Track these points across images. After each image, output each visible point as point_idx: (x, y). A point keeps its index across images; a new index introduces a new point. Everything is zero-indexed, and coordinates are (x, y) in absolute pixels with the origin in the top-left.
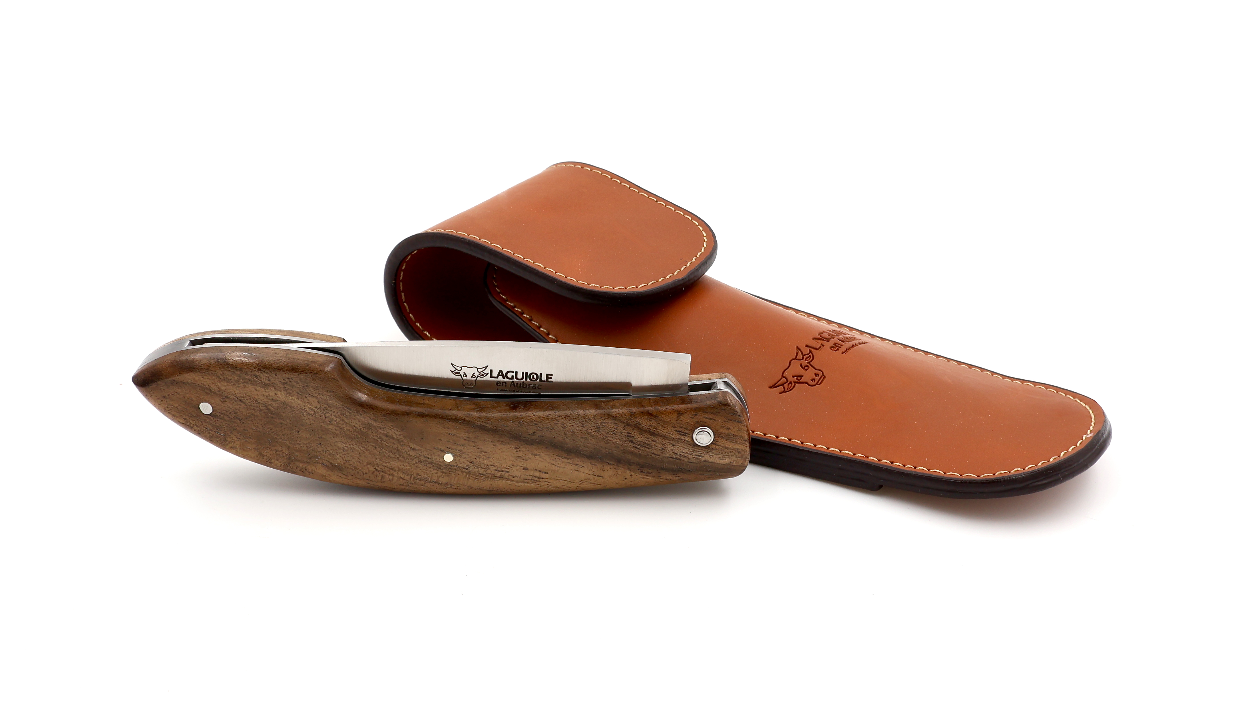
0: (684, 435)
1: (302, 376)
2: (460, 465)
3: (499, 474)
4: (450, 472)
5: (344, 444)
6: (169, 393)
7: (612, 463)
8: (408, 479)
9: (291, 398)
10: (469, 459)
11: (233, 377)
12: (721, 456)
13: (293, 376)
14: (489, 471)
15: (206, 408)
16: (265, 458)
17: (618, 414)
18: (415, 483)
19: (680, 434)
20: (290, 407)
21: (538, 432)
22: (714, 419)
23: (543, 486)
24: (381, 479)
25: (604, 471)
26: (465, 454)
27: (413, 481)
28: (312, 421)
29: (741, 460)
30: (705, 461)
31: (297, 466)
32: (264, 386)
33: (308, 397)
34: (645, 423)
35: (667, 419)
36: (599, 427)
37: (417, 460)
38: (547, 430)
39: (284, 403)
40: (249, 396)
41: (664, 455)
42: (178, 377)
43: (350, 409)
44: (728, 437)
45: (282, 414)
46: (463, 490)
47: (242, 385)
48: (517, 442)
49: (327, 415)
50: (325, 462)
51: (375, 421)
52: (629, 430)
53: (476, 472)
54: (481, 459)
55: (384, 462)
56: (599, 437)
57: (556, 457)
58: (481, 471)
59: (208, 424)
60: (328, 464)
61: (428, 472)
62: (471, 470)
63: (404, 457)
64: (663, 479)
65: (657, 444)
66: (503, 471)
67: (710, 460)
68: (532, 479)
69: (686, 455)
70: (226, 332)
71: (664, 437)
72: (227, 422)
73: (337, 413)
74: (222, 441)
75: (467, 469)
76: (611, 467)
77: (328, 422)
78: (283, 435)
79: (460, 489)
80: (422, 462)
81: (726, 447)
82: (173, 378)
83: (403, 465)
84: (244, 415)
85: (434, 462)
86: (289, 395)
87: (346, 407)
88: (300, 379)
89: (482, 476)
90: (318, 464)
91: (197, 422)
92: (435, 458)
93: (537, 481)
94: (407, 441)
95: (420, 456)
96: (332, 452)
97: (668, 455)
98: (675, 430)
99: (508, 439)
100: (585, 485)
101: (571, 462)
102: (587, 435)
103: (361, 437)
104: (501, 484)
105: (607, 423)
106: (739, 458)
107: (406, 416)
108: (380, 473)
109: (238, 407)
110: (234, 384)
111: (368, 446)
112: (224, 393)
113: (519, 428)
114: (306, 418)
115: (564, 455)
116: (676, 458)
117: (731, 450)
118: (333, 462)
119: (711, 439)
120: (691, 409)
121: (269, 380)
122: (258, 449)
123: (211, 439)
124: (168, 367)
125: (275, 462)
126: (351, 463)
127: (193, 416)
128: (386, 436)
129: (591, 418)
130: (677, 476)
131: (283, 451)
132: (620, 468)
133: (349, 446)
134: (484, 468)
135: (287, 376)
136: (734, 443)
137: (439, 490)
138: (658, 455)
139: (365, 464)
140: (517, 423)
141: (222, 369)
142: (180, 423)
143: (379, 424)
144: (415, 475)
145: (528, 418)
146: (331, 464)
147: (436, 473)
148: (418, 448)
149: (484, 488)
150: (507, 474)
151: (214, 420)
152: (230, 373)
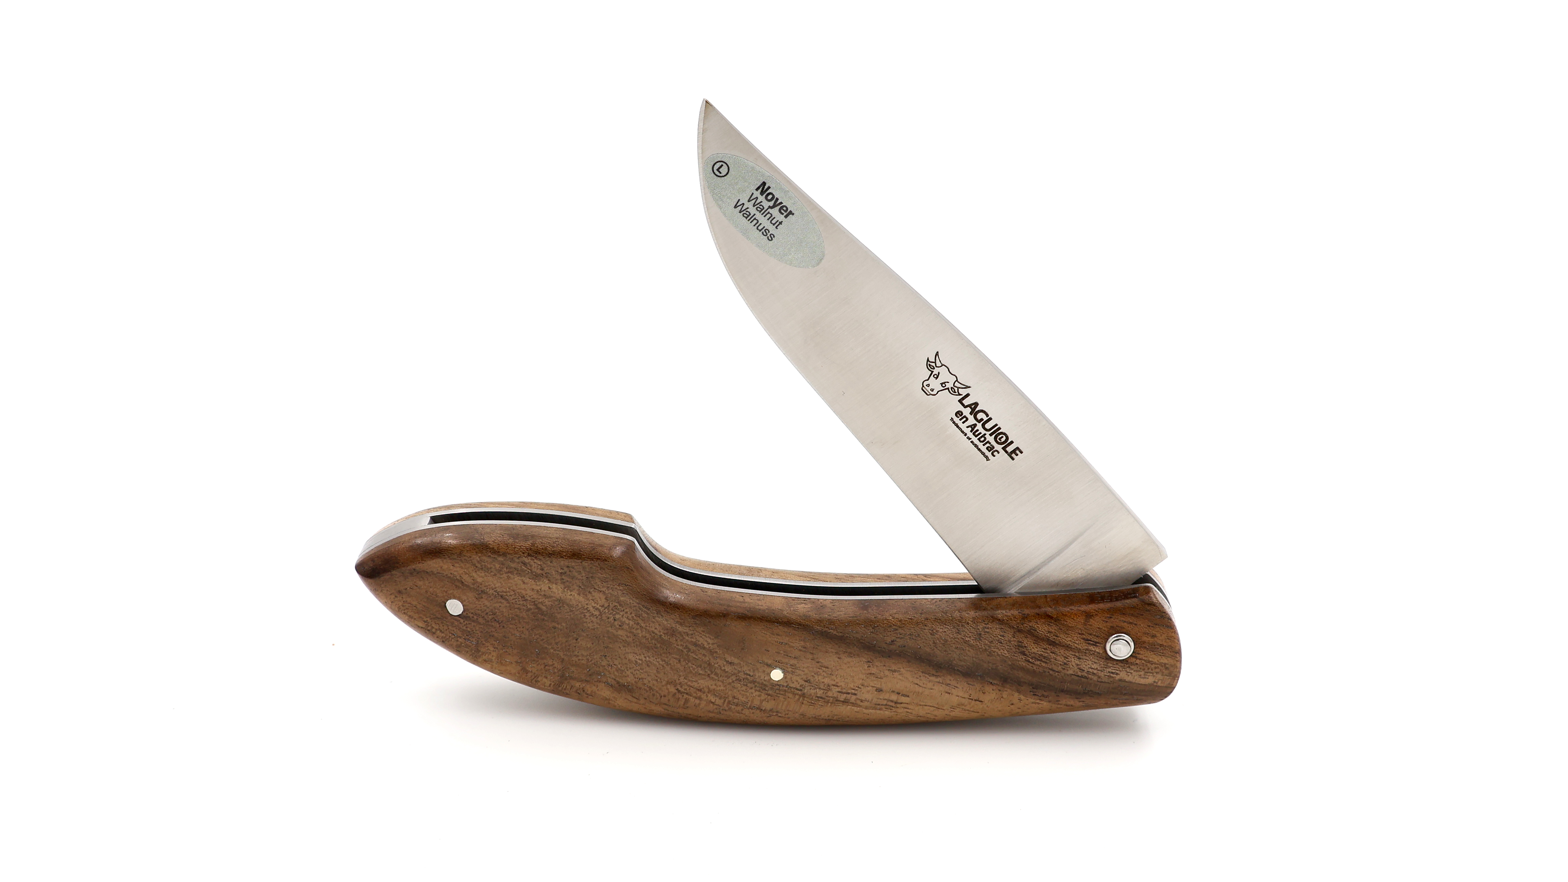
0: (1093, 645)
1: (585, 564)
2: (792, 685)
3: (842, 697)
4: (778, 695)
5: (637, 655)
6: (406, 587)
7: (995, 682)
8: (721, 704)
9: (569, 594)
10: (804, 677)
11: (495, 565)
12: (1142, 673)
13: (573, 563)
14: (830, 694)
15: (455, 607)
16: (530, 675)
17: (1006, 616)
18: (730, 709)
19: (1089, 644)
20: (568, 605)
21: (898, 640)
22: (1135, 623)
23: (901, 714)
24: (684, 704)
25: (984, 693)
26: (800, 670)
27: (727, 706)
28: (595, 624)
29: (1169, 679)
30: (1120, 680)
31: (572, 686)
32: (535, 577)
33: (593, 592)
34: (1042, 628)
35: (1071, 623)
36: (980, 634)
37: (734, 678)
38: (910, 638)
39: (560, 600)
40: (514, 591)
41: (1065, 671)
42: (420, 565)
43: (649, 609)
44: (1153, 648)
45: (556, 614)
46: (793, 719)
47: (505, 576)
48: (869, 653)
49: (617, 616)
50: (609, 680)
51: (681, 624)
52: (1020, 637)
53: (813, 694)
54: (820, 677)
55: (689, 680)
56: (980, 647)
57: (921, 674)
58: (820, 693)
59: (456, 628)
60: (613, 683)
61: (748, 694)
62: (806, 691)
63: (716, 674)
64: (1061, 704)
65: (1059, 657)
66: (849, 693)
67: (1128, 679)
68: (886, 705)
69: (1095, 672)
70: (478, 506)
71: (1067, 647)
72: (482, 626)
73: (631, 613)
74: (473, 651)
75: (801, 690)
76: (994, 687)
77: (618, 626)
78: (557, 643)
79: (789, 718)
80: (740, 681)
81: (1149, 662)
82: (414, 567)
83: (715, 685)
84: (506, 616)
85: (758, 680)
86: (567, 590)
87: (643, 606)
88: (584, 568)
89: (820, 699)
90: (601, 683)
91: (441, 626)
92: (759, 676)
93: (892, 707)
94: (723, 653)
95: (739, 672)
96: (621, 667)
97: (1071, 672)
98: (1081, 638)
99: (858, 649)
100: (957, 713)
101: (941, 681)
102: (964, 644)
103: (660, 646)
104: (845, 712)
105: (991, 628)
106: (1166, 677)
107: (722, 618)
108: (683, 696)
109: (497, 605)
110: (495, 575)
111: (670, 659)
112: (480, 586)
113: (873, 635)
114: (588, 621)
115: (934, 672)
116: (1082, 677)
117: (1157, 666)
118: (620, 680)
119: (1130, 651)
120: (1103, 610)
121: (542, 570)
122: (520, 663)
123: (459, 649)
124: (407, 551)
125: (542, 680)
126: (646, 681)
127: (437, 618)
128: (695, 644)
129: (969, 622)
130: (1081, 700)
131: (554, 666)
132: (1006, 689)
133: (644, 659)
134: (824, 690)
135: (567, 564)
136: (1160, 655)
137: (761, 720)
138: (1058, 672)
139: (664, 683)
140: (871, 628)
141: (480, 555)
142: (419, 627)
143: (686, 628)
144: (731, 699)
145: (885, 622)
146: (618, 683)
147: (759, 696)
148: (736, 661)
149: (820, 716)
150: (854, 697)
151: (465, 623)
152: (489, 560)
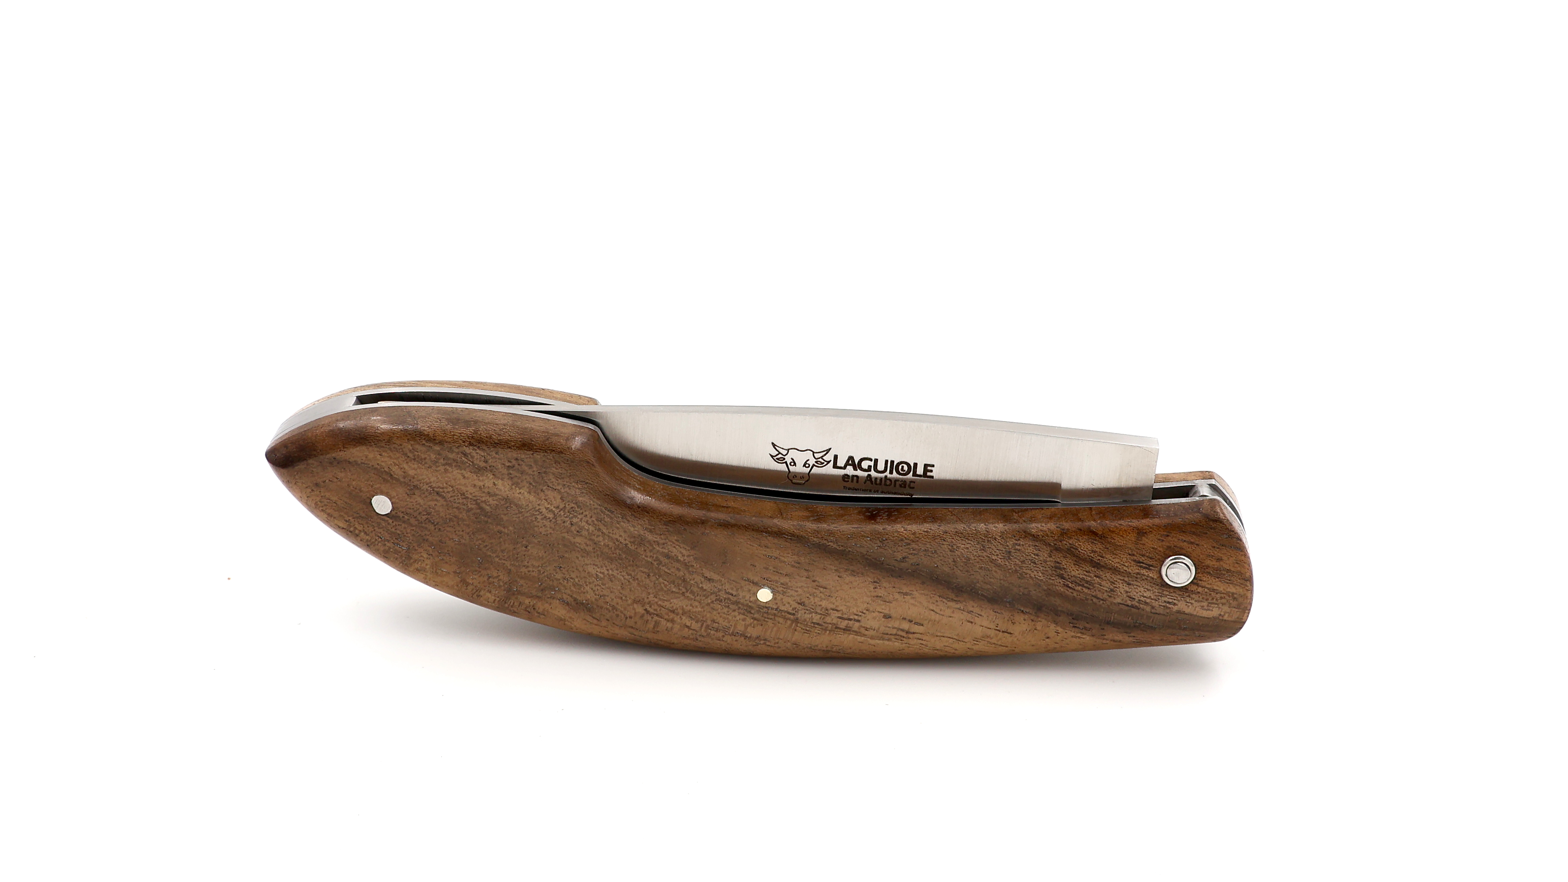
0: (1145, 568)
1: (538, 456)
2: (783, 608)
3: (842, 625)
4: (766, 619)
5: (599, 568)
6: (324, 479)
7: (1028, 611)
8: (698, 629)
9: (518, 491)
10: (798, 599)
11: (429, 456)
12: (1205, 604)
13: (523, 455)
14: (828, 619)
15: (382, 505)
16: (470, 588)
17: (1041, 530)
18: (708, 634)
19: (1141, 567)
20: (516, 505)
21: (910, 556)
22: (1197, 543)
23: (913, 645)
24: (654, 627)
25: (1013, 623)
26: (792, 590)
27: (706, 631)
28: (548, 529)
29: (1237, 611)
30: (1179, 612)
31: (520, 603)
32: (477, 471)
33: (546, 491)
34: (1085, 547)
35: (1120, 541)
36: (1010, 552)
37: (713, 597)
38: (925, 555)
39: (506, 499)
40: (452, 487)
41: (1112, 600)
42: (342, 453)
43: (612, 512)
44: (1218, 574)
45: (502, 516)
46: (784, 648)
47: (442, 468)
48: (875, 571)
49: (575, 520)
50: (565, 597)
51: (651, 531)
52: (1058, 557)
53: (808, 620)
54: (817, 599)
55: (660, 599)
56: (1009, 567)
57: (938, 599)
58: (816, 618)
59: (384, 530)
60: (570, 600)
61: (730, 618)
62: (799, 615)
63: (692, 592)
64: (1107, 639)
65: (1104, 582)
66: (850, 620)
67: (1187, 611)
68: (896, 635)
69: (1148, 601)
70: (413, 385)
71: (1115, 570)
72: (414, 528)
73: (591, 517)
74: (404, 558)
75: (794, 614)
76: (1026, 617)
77: (575, 532)
78: (502, 551)
79: (779, 647)
80: (721, 601)
81: (1214, 590)
82: (333, 455)
83: (691, 605)
84: (442, 517)
85: (742, 601)
86: (516, 487)
87: (606, 508)
88: (536, 462)
89: (816, 626)
90: (555, 601)
91: (366, 526)
92: (744, 596)
93: (903, 637)
94: (700, 567)
95: (720, 590)
96: (579, 581)
97: (1119, 600)
98: (1132, 560)
99: (862, 567)
100: (982, 647)
101: (962, 608)
102: (990, 564)
103: (625, 558)
104: (847, 641)
105: (1023, 545)
106: (1234, 609)
107: (700, 526)
108: (652, 618)
109: (432, 503)
110: (430, 467)
111: (637, 573)
112: (412, 480)
113: (881, 550)
114: (540, 525)
115: (952, 596)
116: (1132, 606)
117: (1223, 595)
118: (578, 597)
119: (1191, 576)
120: (1159, 527)
121: (486, 462)
122: (459, 573)
123: (385, 555)
124: (326, 436)
125: (485, 594)
126: (608, 599)
127: (360, 516)
128: (667, 556)
129: (997, 537)
130: (1130, 635)
131: (500, 578)
132: (1040, 619)
133: (606, 572)
134: (821, 614)
135: (515, 456)
136: (1227, 583)
137: (746, 649)
138: (1102, 600)
139: (630, 602)
140: (878, 542)
141: (412, 443)
142: (339, 527)
143: (656, 536)
144: (709, 622)
145: (896, 534)
146: (575, 600)
147: (744, 620)
148: (716, 577)
149: (817, 646)
150: (857, 624)
151: (394, 524)
152: (424, 449)
